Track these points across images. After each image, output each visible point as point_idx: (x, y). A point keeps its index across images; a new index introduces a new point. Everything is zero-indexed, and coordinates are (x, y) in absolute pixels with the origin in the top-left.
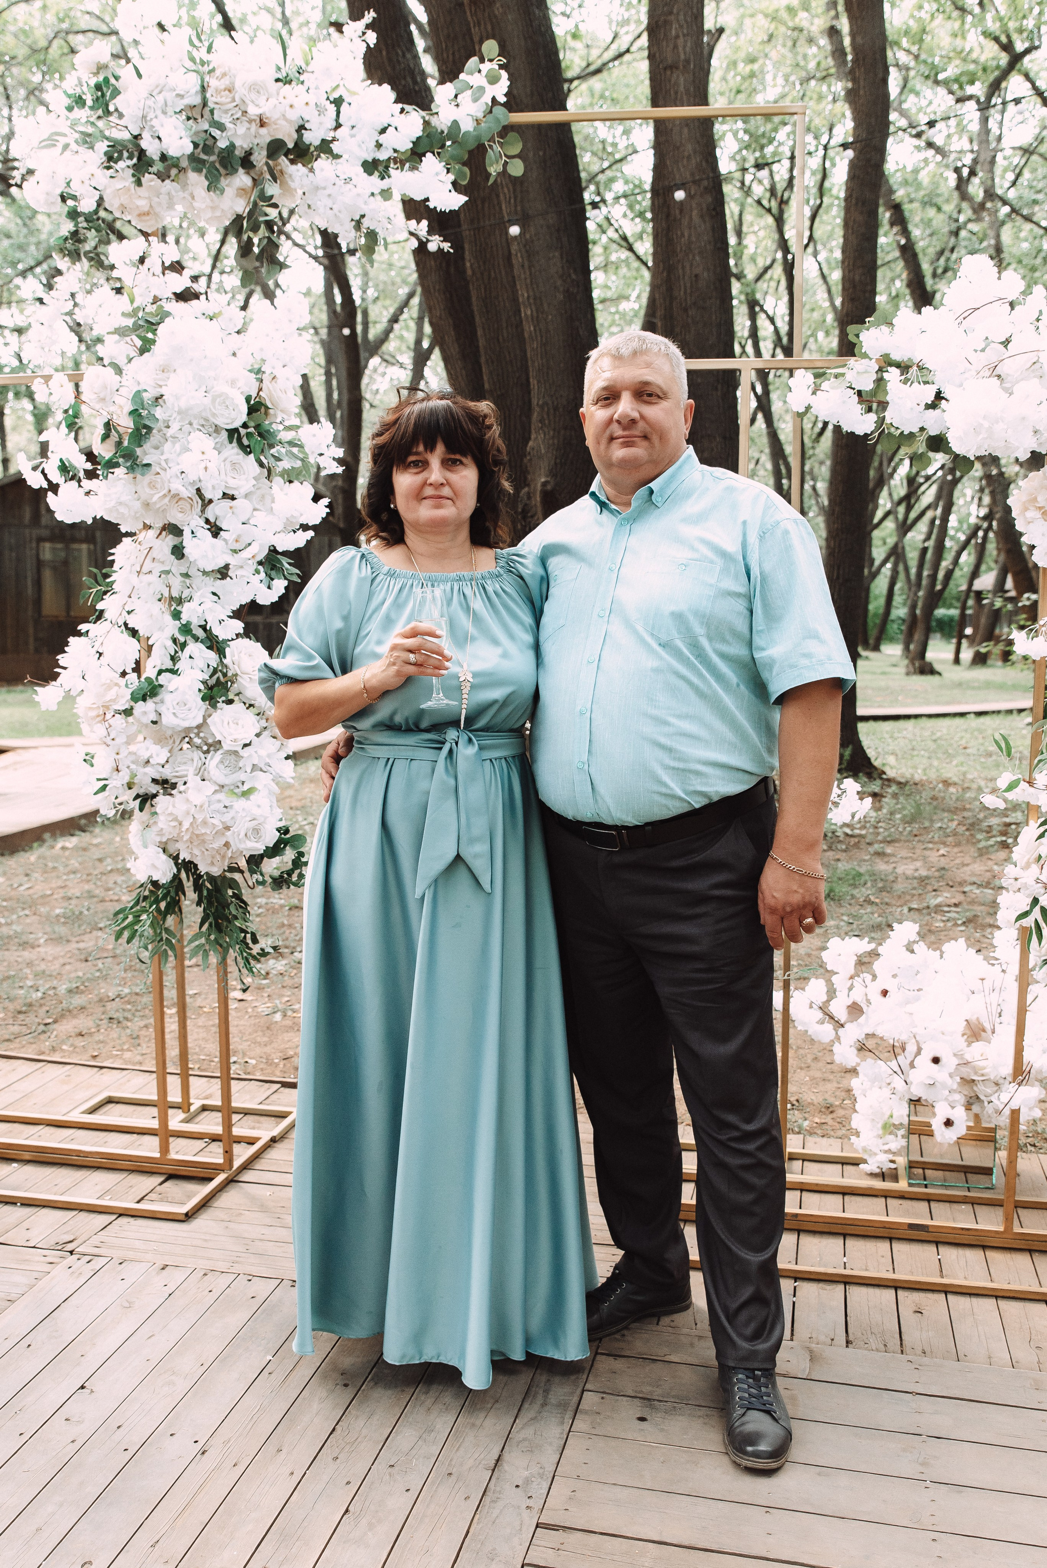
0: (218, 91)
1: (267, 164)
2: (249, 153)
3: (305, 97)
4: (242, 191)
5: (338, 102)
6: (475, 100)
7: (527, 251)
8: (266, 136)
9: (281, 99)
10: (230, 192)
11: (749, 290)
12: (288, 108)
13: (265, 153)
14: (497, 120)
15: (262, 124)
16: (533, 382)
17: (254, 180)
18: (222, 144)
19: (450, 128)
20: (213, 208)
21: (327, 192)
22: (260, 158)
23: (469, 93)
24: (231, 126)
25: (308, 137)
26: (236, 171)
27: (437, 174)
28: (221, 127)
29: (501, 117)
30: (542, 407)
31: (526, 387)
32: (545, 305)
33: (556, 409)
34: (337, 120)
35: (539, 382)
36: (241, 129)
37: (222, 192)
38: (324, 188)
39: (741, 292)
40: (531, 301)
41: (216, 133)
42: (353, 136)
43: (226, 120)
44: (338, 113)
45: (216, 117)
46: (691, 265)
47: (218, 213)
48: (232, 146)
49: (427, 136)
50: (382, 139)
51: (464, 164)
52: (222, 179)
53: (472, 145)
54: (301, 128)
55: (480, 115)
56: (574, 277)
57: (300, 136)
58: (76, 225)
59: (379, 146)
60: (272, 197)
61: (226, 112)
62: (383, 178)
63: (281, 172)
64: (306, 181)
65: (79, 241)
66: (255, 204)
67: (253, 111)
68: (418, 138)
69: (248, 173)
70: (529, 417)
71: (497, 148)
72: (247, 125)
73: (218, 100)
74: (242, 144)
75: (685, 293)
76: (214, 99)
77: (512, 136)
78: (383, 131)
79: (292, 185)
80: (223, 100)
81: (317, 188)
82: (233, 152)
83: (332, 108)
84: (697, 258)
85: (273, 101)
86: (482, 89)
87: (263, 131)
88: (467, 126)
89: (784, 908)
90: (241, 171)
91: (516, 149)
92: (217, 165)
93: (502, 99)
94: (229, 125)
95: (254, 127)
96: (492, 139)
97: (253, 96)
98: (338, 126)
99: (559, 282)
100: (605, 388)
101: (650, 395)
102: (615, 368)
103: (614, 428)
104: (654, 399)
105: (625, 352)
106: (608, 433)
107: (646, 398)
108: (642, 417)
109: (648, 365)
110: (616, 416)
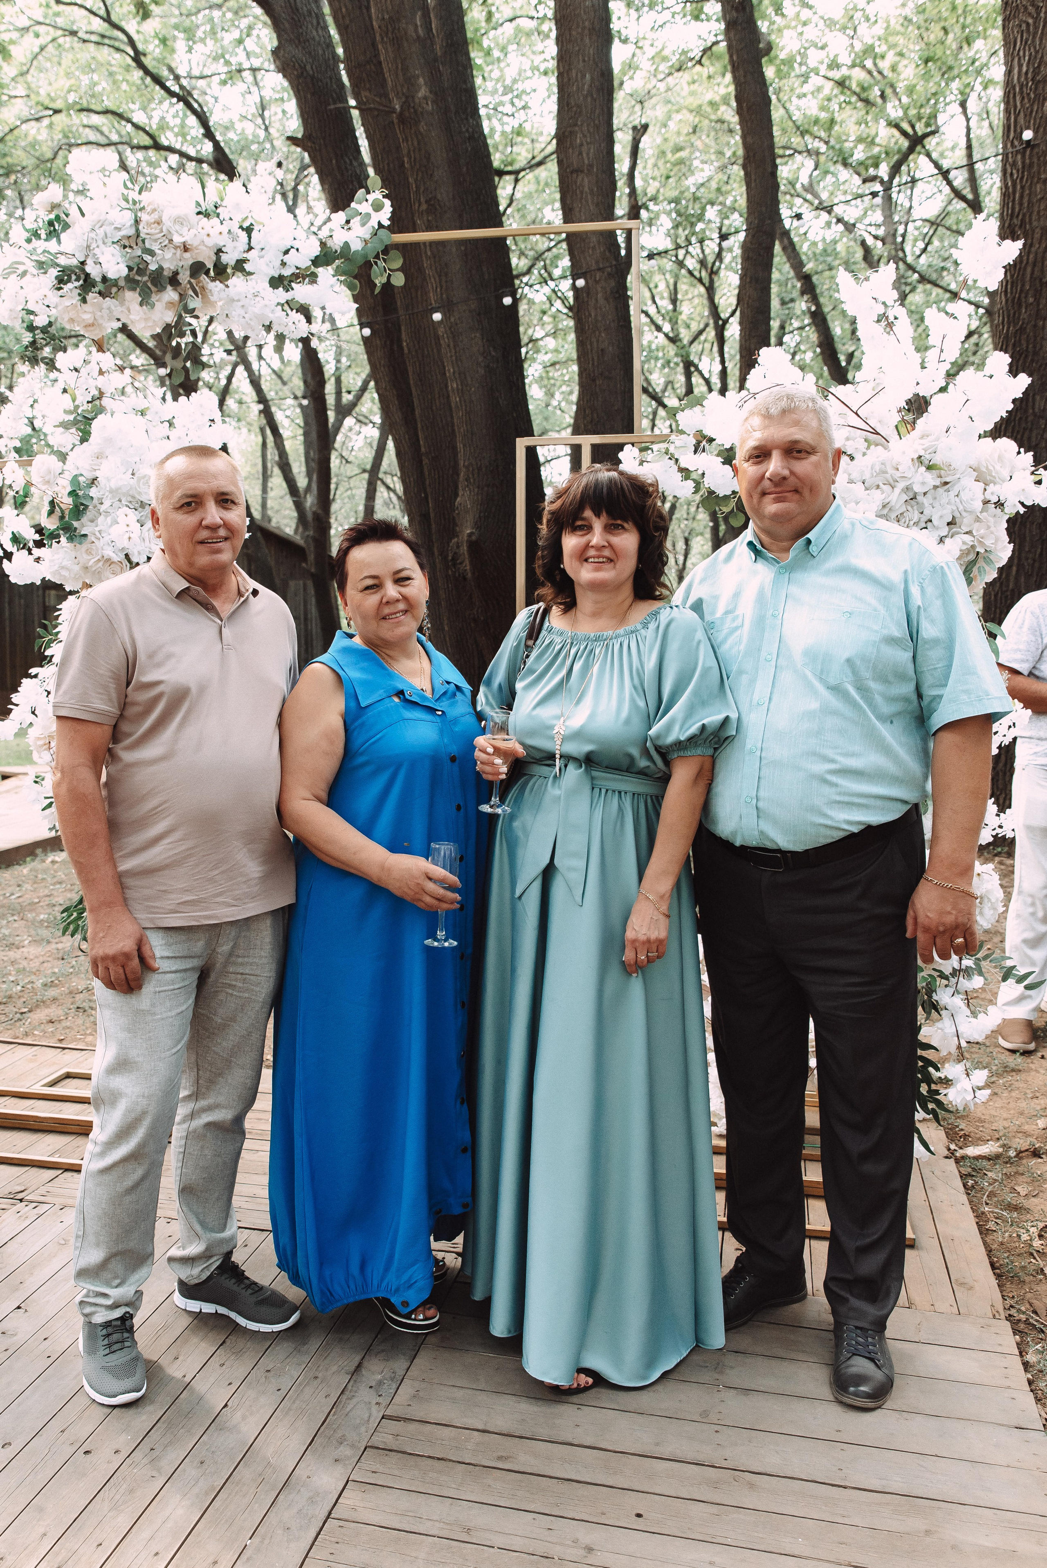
0: (148, 224)
1: (189, 282)
2: (176, 273)
3: (219, 228)
4: (170, 304)
5: (249, 230)
6: (363, 225)
7: (452, 333)
8: (189, 259)
9: (200, 230)
10: (159, 306)
11: (683, 352)
12: (205, 237)
13: (188, 273)
14: (382, 241)
15: (186, 249)
16: (460, 446)
17: (181, 295)
18: (153, 267)
19: (342, 248)
20: (146, 320)
21: (241, 304)
22: (184, 277)
23: (359, 218)
24: (160, 252)
25: (225, 259)
26: (165, 288)
27: (332, 286)
28: (152, 253)
29: (384, 238)
30: (467, 467)
31: (454, 449)
32: (469, 379)
33: (479, 469)
34: (249, 244)
35: (464, 446)
36: (168, 255)
37: (153, 306)
38: (239, 301)
39: (676, 355)
40: (457, 375)
41: (147, 258)
42: (261, 257)
43: (155, 247)
44: (250, 237)
45: (147, 245)
46: (598, 341)
47: (150, 324)
48: (161, 268)
49: (325, 255)
50: (286, 258)
51: (355, 277)
52: (153, 295)
53: (360, 261)
54: (219, 251)
55: (368, 236)
57: (218, 258)
58: (34, 336)
59: (283, 264)
60: (194, 310)
61: (156, 240)
62: (287, 291)
63: (203, 288)
64: (223, 295)
65: (37, 349)
66: (180, 317)
67: (178, 239)
68: (317, 257)
69: (175, 290)
70: (458, 475)
71: (381, 263)
72: (173, 251)
73: (149, 231)
74: (169, 266)
75: (593, 363)
76: (145, 231)
77: (393, 253)
78: (286, 252)
79: (212, 298)
80: (153, 231)
81: (233, 300)
82: (161, 273)
83: (243, 235)
84: (603, 334)
85: (193, 231)
86: (368, 216)
87: (187, 255)
88: (356, 246)
89: (937, 928)
90: (169, 288)
91: (398, 263)
92: (149, 284)
93: (386, 223)
94: (158, 252)
95: (179, 252)
96: (377, 257)
97: (177, 227)
98: (250, 248)
99: (480, 359)
100: (756, 448)
101: (799, 452)
102: (766, 427)
103: (766, 483)
104: (803, 455)
105: (773, 411)
106: (759, 489)
107: (795, 454)
108: (792, 473)
109: (797, 423)
110: (767, 475)
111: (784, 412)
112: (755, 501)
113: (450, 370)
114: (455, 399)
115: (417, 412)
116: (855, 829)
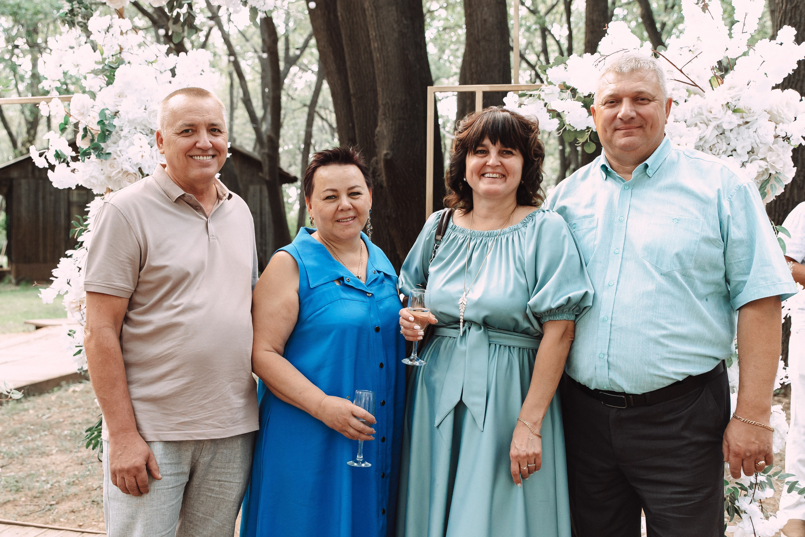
7: (375, 6)
11: (541, 21)
16: (379, 89)
30: (384, 105)
31: (375, 91)
32: (387, 41)
33: (393, 106)
35: (383, 89)
40: (378, 38)
46: (481, 14)
56: (405, 22)
58: (72, 6)
65: (74, 15)
70: (377, 111)
75: (478, 30)
84: (486, 9)
89: (745, 454)
99: (395, 26)
100: (611, 96)
101: (643, 99)
102: (619, 81)
103: (618, 123)
104: (646, 102)
105: (625, 69)
106: (613, 126)
107: (640, 101)
108: (638, 114)
109: (642, 79)
110: (619, 115)
111: (633, 70)
112: (609, 134)
113: (372, 34)
114: (376, 55)
115: (348, 64)
116: (680, 379)
